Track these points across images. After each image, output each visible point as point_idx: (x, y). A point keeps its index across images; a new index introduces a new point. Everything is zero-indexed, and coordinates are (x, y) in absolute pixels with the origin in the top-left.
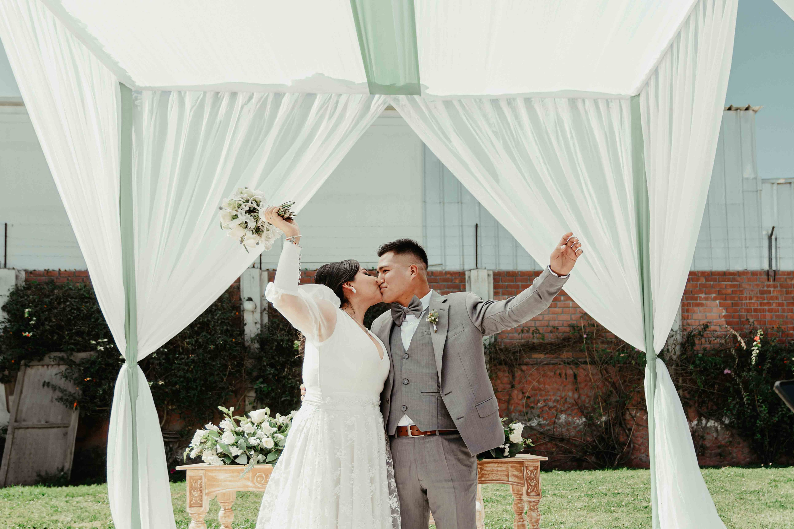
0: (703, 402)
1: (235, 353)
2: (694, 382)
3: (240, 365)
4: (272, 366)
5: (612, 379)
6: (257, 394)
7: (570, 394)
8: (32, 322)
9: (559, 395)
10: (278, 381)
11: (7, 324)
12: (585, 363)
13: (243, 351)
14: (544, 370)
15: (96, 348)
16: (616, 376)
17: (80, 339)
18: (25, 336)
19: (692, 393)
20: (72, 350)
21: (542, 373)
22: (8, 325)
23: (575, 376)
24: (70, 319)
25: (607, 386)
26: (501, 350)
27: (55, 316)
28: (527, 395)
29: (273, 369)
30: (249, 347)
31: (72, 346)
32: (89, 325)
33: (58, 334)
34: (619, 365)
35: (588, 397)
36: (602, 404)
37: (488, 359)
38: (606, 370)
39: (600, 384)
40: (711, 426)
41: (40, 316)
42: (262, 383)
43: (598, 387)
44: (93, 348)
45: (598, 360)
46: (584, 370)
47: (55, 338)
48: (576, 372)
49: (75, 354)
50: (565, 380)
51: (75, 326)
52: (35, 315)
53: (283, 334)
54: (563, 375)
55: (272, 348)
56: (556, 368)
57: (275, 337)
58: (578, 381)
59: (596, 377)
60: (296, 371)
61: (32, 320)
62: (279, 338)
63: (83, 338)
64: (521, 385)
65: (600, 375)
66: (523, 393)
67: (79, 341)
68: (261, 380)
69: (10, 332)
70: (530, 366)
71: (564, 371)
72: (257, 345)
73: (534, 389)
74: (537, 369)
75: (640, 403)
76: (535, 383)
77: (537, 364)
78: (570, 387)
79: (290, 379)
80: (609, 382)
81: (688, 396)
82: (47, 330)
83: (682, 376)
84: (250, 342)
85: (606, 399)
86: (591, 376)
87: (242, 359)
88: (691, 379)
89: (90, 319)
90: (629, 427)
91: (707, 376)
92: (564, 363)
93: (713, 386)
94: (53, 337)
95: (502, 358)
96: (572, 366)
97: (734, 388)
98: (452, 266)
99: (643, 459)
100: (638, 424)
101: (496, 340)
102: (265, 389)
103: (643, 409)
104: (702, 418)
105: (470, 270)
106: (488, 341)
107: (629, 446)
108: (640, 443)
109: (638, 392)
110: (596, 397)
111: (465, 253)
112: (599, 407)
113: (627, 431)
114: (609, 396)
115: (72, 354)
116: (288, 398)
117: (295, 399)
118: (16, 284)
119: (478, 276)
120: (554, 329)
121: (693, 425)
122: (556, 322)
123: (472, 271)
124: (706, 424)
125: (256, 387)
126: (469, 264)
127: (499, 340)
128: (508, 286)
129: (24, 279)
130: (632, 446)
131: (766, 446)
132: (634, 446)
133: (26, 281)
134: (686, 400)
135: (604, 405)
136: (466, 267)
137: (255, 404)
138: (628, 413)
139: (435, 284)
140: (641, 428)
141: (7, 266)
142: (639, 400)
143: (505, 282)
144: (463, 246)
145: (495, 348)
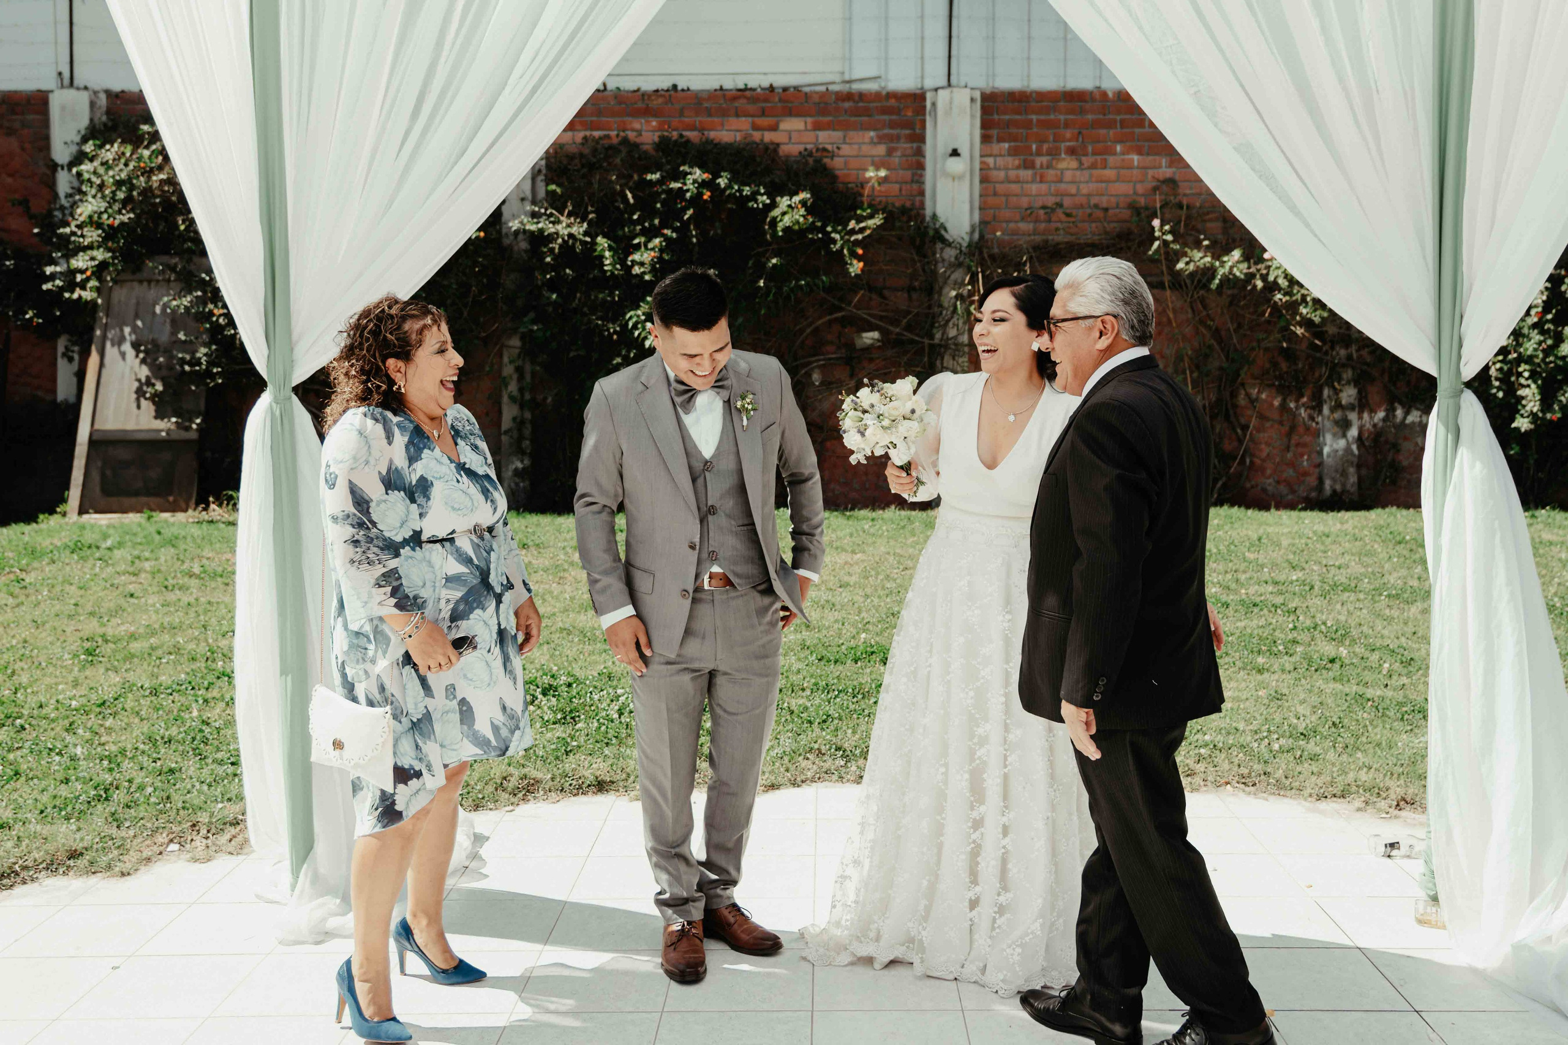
0: (1401, 371)
1: (485, 263)
3: (495, 285)
4: (552, 286)
5: (1213, 320)
6: (524, 344)
8: (122, 197)
10: (565, 319)
12: (1160, 286)
13: (497, 257)
16: (1223, 313)
18: (109, 226)
25: (1204, 335)
26: (993, 257)
27: (161, 185)
30: (510, 247)
31: (191, 245)
33: (166, 221)
34: (1229, 292)
36: (1191, 372)
38: (1202, 300)
39: (1188, 330)
40: (1413, 423)
41: (133, 185)
42: (534, 322)
43: (1184, 337)
45: (1187, 282)
47: (161, 228)
59: (1181, 317)
61: (120, 193)
65: (1190, 311)
68: (532, 315)
72: (524, 245)
75: (1268, 373)
79: (585, 315)
80: (1209, 328)
82: (145, 213)
84: (512, 238)
85: (1199, 362)
86: (1171, 315)
87: (498, 273)
90: (1243, 421)
94: (157, 226)
98: (901, 80)
99: (1270, 488)
100: (1262, 417)
101: (982, 237)
102: (540, 334)
103: (1274, 385)
104: (1396, 405)
105: (936, 90)
106: (967, 238)
107: (1242, 461)
108: (1264, 455)
109: (1267, 349)
110: (1179, 358)
111: (927, 54)
112: (1185, 379)
113: (1239, 431)
114: (1206, 356)
115: (189, 261)
116: (582, 353)
117: (595, 356)
118: (91, 120)
119: (951, 103)
120: (1099, 214)
121: (1376, 420)
122: (1104, 199)
123: (940, 92)
124: (1405, 418)
125: (522, 330)
126: (935, 76)
127: (988, 236)
128: (1009, 124)
129: (104, 109)
130: (1248, 461)
131: (1528, 469)
132: (1252, 462)
133: (108, 112)
134: (1365, 367)
135: (1195, 375)
136: (929, 83)
137: (520, 363)
138: (1243, 392)
139: (866, 119)
140: (1268, 424)
141: (76, 82)
142: (1267, 365)
143: (1005, 113)
144: (923, 38)
145: (981, 253)
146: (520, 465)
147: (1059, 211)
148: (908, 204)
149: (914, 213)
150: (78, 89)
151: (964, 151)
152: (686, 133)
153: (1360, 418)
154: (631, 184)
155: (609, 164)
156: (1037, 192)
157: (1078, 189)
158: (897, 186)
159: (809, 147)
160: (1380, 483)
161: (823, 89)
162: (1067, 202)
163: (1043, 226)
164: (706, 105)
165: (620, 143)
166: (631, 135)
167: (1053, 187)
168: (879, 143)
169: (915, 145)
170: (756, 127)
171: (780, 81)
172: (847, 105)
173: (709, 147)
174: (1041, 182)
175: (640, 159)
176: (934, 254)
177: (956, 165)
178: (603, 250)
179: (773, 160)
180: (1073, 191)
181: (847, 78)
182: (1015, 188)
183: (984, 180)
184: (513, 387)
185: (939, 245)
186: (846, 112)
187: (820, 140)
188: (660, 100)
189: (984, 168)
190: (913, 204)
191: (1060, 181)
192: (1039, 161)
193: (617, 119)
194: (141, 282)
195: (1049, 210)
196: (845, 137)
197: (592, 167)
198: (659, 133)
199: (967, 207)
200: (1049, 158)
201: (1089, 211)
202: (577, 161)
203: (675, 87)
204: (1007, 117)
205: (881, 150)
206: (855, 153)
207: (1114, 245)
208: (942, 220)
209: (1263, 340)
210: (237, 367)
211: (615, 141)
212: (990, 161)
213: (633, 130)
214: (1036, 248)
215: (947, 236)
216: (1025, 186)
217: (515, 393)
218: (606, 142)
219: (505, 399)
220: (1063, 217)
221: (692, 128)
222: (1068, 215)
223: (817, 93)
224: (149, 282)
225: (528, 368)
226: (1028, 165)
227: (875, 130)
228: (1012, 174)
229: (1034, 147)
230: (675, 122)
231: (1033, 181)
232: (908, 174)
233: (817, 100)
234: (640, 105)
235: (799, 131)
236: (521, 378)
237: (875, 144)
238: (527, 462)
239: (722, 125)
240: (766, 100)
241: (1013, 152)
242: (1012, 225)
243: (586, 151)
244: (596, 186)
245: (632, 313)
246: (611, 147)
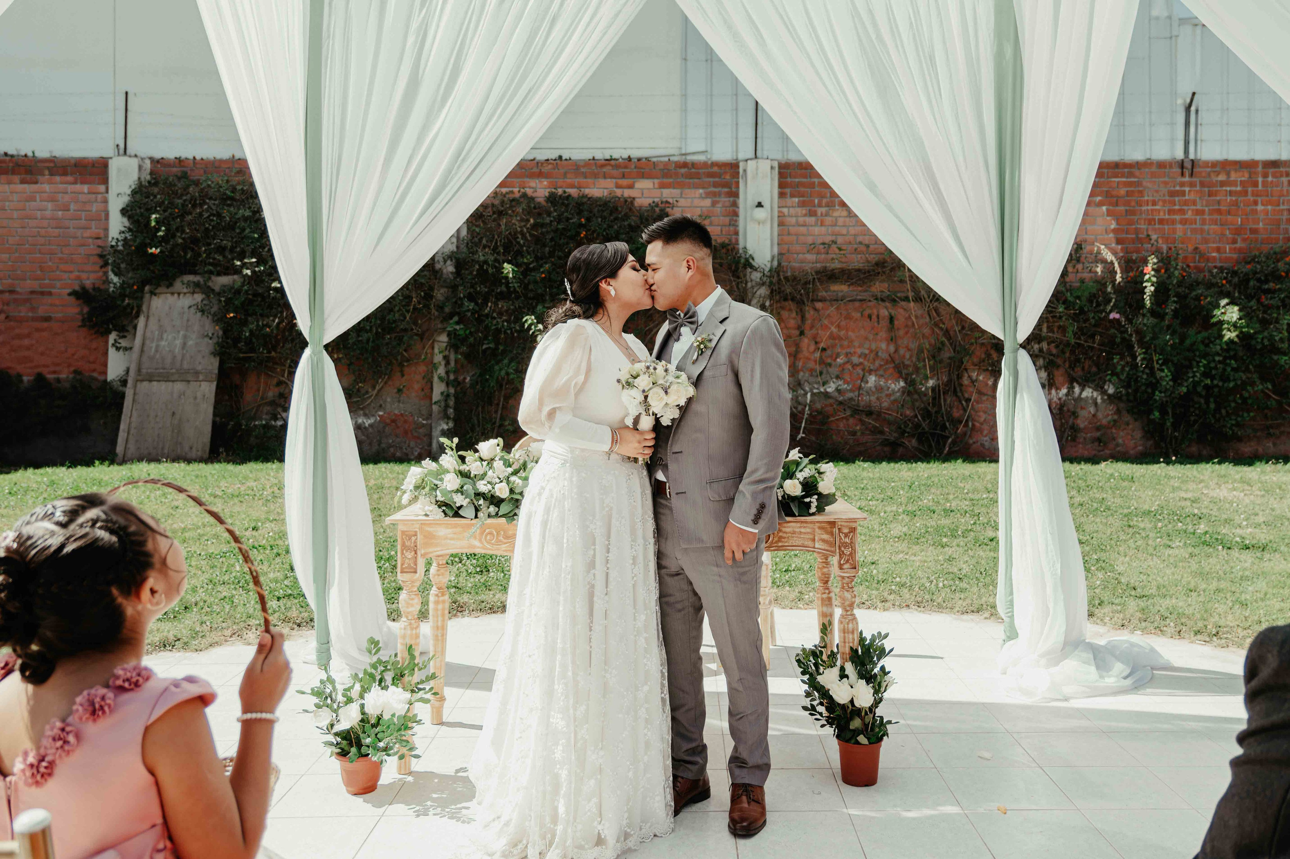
0: (1078, 360)
1: (423, 281)
2: (1063, 329)
3: (429, 296)
4: (471, 298)
5: (944, 323)
6: (449, 339)
7: (884, 346)
8: (161, 234)
9: (867, 345)
10: (480, 320)
11: (127, 235)
12: (906, 299)
13: (432, 277)
14: (847, 310)
15: (241, 272)
16: (950, 319)
17: (221, 258)
18: (152, 254)
19: (1061, 347)
20: (211, 272)
21: (844, 313)
22: (129, 236)
23: (891, 319)
24: (207, 229)
25: (938, 334)
26: (786, 278)
27: (189, 225)
28: (822, 345)
29: (473, 304)
30: (442, 270)
31: (211, 268)
32: (232, 238)
33: (193, 250)
35: (909, 350)
36: (929, 360)
37: (768, 293)
38: (936, 310)
39: (927, 331)
40: (1087, 397)
41: (169, 225)
42: (457, 323)
43: (923, 335)
44: (238, 271)
45: (926, 296)
46: (905, 310)
47: (189, 256)
48: (893, 313)
49: (213, 278)
50: (876, 324)
51: (214, 239)
52: (163, 223)
53: (487, 253)
54: (874, 317)
55: (471, 273)
56: (864, 306)
57: (476, 256)
58: (896, 327)
59: (922, 321)
60: (503, 306)
61: (159, 230)
62: (482, 258)
63: (224, 257)
64: (814, 331)
65: (928, 317)
66: (816, 343)
67: (219, 261)
68: (456, 318)
69: (130, 246)
70: (828, 303)
71: (875, 311)
72: (450, 268)
73: (832, 337)
74: (838, 309)
75: (983, 361)
76: (834, 329)
77: (837, 300)
78: (883, 334)
79: (494, 318)
80: (941, 329)
81: (1054, 351)
82: (178, 245)
83: (1048, 322)
84: (442, 263)
85: (935, 353)
86: (913, 318)
87: (431, 289)
88: (1059, 327)
89: (233, 229)
90: (966, 395)
91: (1085, 321)
92: (876, 299)
93: (1093, 336)
94: (186, 254)
95: (788, 291)
96: (887, 304)
97: (1123, 339)
98: (722, 153)
99: (987, 444)
100: (980, 393)
101: (779, 264)
102: (461, 332)
103: (987, 370)
104: (1075, 384)
105: (746, 160)
106: (769, 265)
107: (966, 425)
108: (982, 419)
109: (983, 344)
110: (921, 350)
111: (740, 135)
112: (925, 366)
113: (964, 402)
114: (940, 349)
115: (210, 278)
116: (492, 345)
117: (501, 348)
118: (139, 178)
119: (757, 169)
120: (863, 248)
121: (1060, 395)
122: (867, 237)
123: (749, 162)
124: (1081, 393)
125: (449, 329)
126: (746, 151)
127: (784, 264)
128: (800, 184)
129: (148, 171)
130: (970, 424)
131: (1168, 429)
132: (973, 425)
133: (151, 173)
134: (1051, 357)
135: (931, 362)
136: (741, 156)
137: (447, 353)
138: (966, 375)
139: (696, 180)
140: (985, 398)
141: (128, 152)
142: (983, 356)
143: (795, 177)
144: (737, 124)
145: (779, 275)
146: (446, 427)
147: (834, 246)
148: (727, 241)
149: (729, 247)
150: (130, 156)
151: (766, 203)
152: (567, 190)
153: (1050, 393)
154: (528, 226)
155: (513, 211)
156: (819, 233)
157: (848, 231)
158: (719, 228)
159: (656, 200)
160: (1064, 440)
161: (666, 159)
162: (840, 240)
163: (823, 256)
164: (583, 170)
165: (521, 197)
166: (529, 192)
167: (830, 229)
168: (706, 198)
169: (732, 199)
170: (618, 186)
171: (636, 154)
172: (683, 171)
173: (585, 200)
174: (822, 225)
175: (535, 208)
176: (745, 276)
177: (760, 214)
178: (508, 272)
179: (630, 209)
180: (844, 231)
181: (683, 152)
182: (802, 229)
183: (781, 224)
184: (441, 371)
185: (749, 270)
186: (682, 175)
187: (664, 196)
188: (550, 166)
189: (781, 216)
190: (730, 240)
191: (835, 225)
192: (820, 211)
193: (518, 180)
194: (173, 294)
195: (827, 246)
196: (681, 194)
197: (501, 213)
198: (549, 190)
199: (768, 243)
200: (827, 209)
201: (856, 246)
202: (490, 209)
203: (560, 157)
204: (797, 180)
205: (708, 202)
206: (689, 205)
207: (874, 271)
208: (750, 252)
209: (979, 338)
210: (241, 355)
211: (517, 195)
212: (785, 210)
213: (530, 187)
214: (817, 273)
215: (754, 264)
216: (810, 228)
217: (443, 374)
218: (511, 196)
219: (436, 379)
220: (837, 251)
221: (573, 186)
222: (840, 249)
223: (661, 162)
224: (179, 294)
225: (452, 357)
226: (812, 214)
227: (703, 188)
228: (801, 219)
229: (816, 201)
230: (560, 181)
231: (816, 225)
232: (727, 219)
233: (662, 167)
234: (535, 170)
235: (649, 189)
236: (448, 363)
237: (703, 198)
238: (451, 425)
239: (594, 183)
240: (626, 167)
241: (802, 204)
242: (800, 256)
243: (497, 202)
244: (503, 227)
245: (528, 317)
246: (513, 200)
